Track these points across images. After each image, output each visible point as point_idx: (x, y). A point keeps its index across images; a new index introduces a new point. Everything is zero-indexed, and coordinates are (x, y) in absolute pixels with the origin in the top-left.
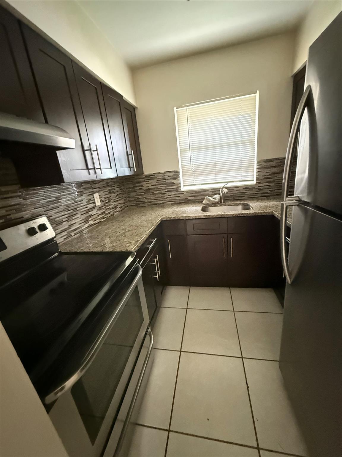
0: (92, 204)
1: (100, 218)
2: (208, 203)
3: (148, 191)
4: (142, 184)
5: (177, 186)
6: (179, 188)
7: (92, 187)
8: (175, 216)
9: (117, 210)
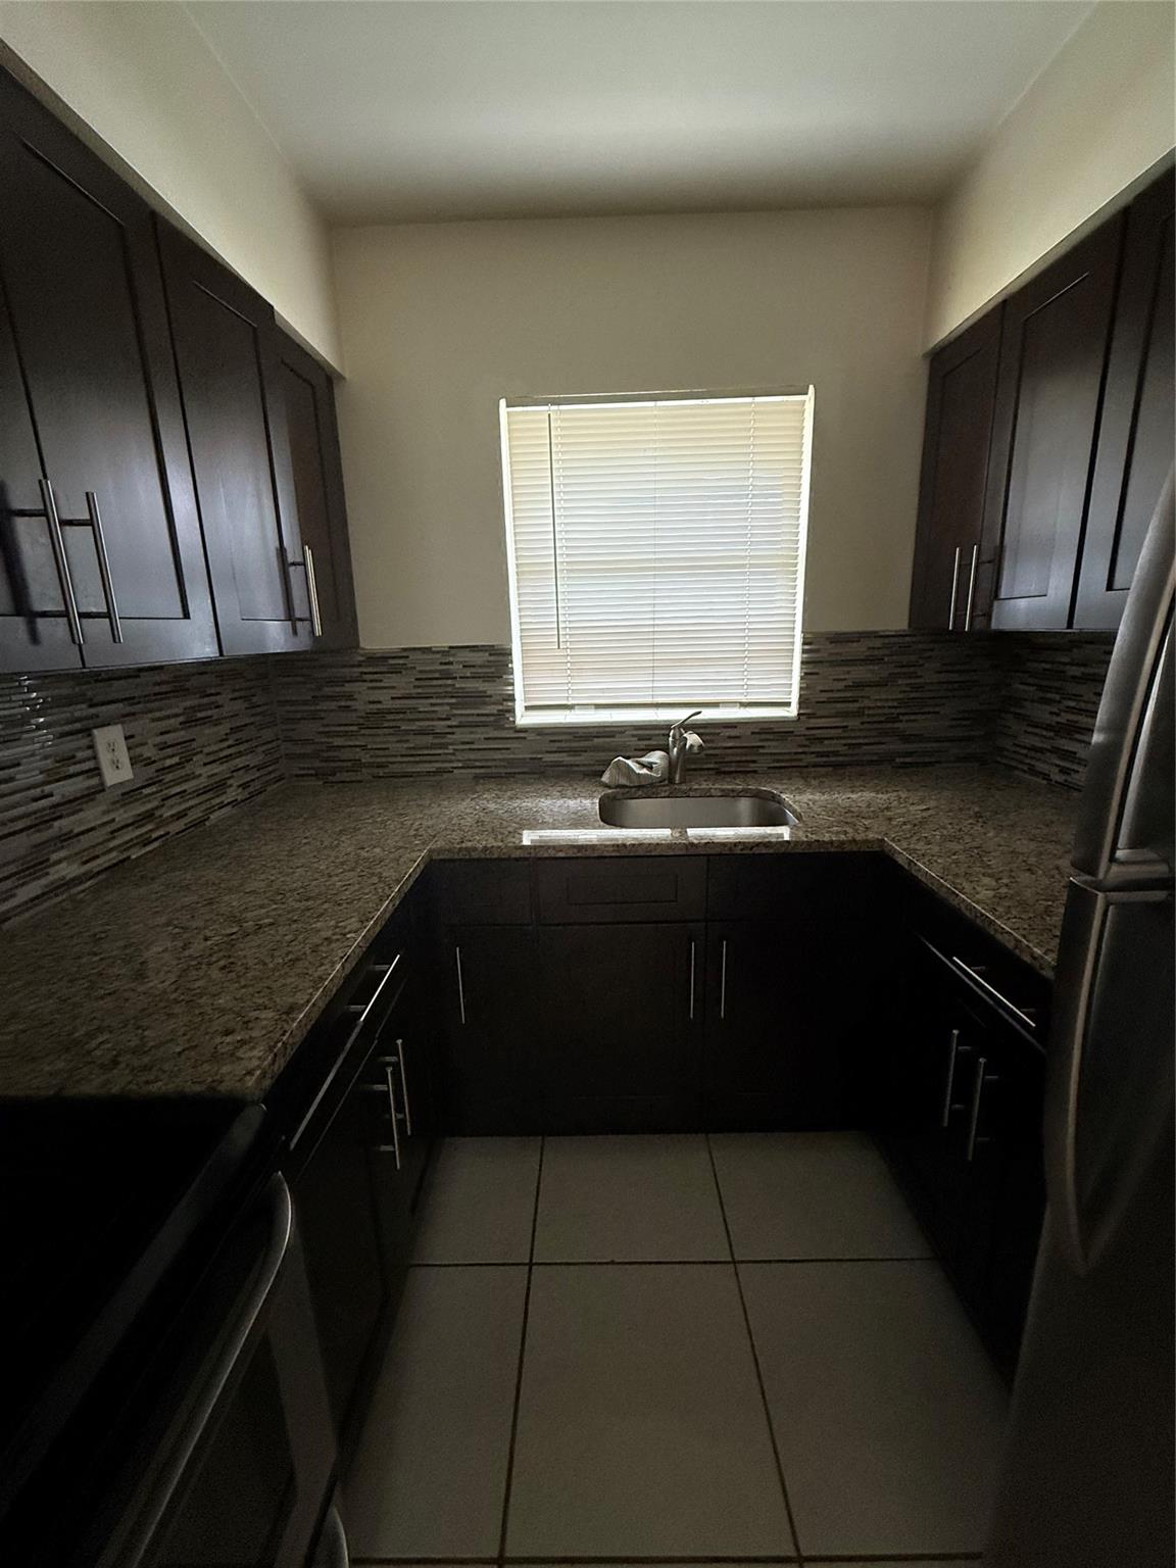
0: (81, 778)
1: (119, 846)
2: (623, 781)
3: (376, 719)
4: (348, 687)
5: (501, 707)
6: (507, 715)
7: (85, 695)
8: (492, 842)
9: (226, 799)
